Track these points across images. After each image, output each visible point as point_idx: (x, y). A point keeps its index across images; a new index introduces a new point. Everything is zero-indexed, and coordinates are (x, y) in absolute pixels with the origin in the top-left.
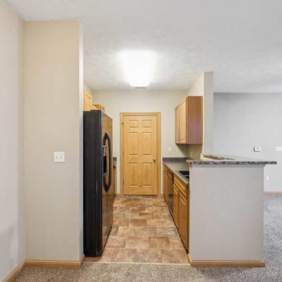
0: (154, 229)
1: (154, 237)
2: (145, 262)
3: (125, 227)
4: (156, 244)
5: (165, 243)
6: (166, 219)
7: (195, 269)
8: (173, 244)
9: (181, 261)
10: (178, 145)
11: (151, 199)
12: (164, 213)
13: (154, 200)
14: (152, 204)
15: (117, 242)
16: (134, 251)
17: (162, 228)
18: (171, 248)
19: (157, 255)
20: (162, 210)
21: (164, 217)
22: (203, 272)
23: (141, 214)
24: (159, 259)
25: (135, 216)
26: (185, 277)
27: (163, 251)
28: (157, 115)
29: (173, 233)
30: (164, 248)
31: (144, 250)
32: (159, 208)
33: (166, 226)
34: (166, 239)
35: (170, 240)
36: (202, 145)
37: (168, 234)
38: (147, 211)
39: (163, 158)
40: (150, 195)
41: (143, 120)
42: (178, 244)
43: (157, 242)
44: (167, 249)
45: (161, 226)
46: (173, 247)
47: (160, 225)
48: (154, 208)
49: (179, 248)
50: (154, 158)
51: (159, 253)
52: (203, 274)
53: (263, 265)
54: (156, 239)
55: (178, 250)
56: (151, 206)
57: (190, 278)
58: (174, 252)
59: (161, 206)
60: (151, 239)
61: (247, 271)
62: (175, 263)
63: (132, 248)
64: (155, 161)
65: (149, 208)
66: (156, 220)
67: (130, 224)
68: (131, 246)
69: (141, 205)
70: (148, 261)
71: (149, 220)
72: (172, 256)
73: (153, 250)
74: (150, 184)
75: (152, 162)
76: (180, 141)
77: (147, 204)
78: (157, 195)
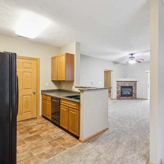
0: (49, 137)
1: (52, 141)
2: (55, 155)
3: (23, 145)
4: (56, 143)
5: (61, 140)
6: (53, 129)
7: (85, 143)
8: (67, 139)
9: (76, 144)
10: (53, 81)
11: (32, 121)
12: (49, 127)
13: (36, 121)
14: (36, 124)
15: (23, 156)
16: (43, 154)
17: (54, 134)
18: (67, 141)
19: (61, 148)
20: (47, 125)
21: (51, 128)
22: (89, 142)
23: (31, 133)
24: (63, 149)
25: (26, 136)
26: (83, 148)
27: (63, 145)
28: (36, 60)
29: (63, 134)
30: (63, 143)
31: (51, 150)
32: (44, 125)
33: (56, 132)
34: (61, 138)
35: (64, 138)
36: (74, 81)
37: (60, 135)
38: (35, 129)
39: (42, 91)
40: (31, 119)
41: (23, 63)
42: (69, 137)
43: (56, 142)
44: (65, 143)
45: (53, 133)
46: (68, 140)
47: (51, 133)
48: (40, 126)
49: (72, 139)
50: (34, 91)
51: (62, 146)
52: (90, 143)
53: (108, 129)
54: (55, 141)
55: (72, 140)
56: (36, 125)
57: (85, 148)
58: (70, 142)
59: (44, 123)
60: (51, 143)
61: (104, 133)
62: (73, 146)
63: (40, 153)
64: (34, 93)
65: (36, 127)
66: (47, 132)
67: (26, 142)
68: (38, 152)
69: (26, 127)
70: (58, 153)
71: (41, 133)
72: (70, 144)
73: (57, 147)
74: (30, 111)
75: (33, 94)
76: (58, 79)
77: (31, 125)
78: (36, 118)
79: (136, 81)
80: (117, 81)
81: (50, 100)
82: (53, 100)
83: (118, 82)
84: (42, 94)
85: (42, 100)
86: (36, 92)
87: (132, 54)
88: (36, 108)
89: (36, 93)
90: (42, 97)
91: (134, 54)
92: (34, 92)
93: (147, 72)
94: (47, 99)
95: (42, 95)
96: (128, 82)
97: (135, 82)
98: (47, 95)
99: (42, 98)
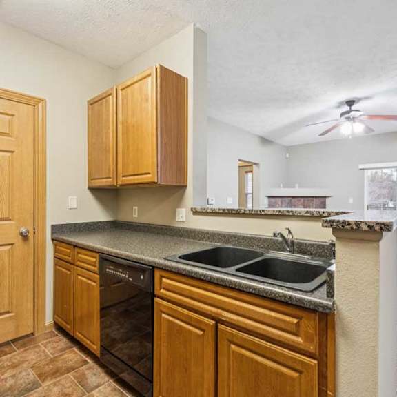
11: (16, 355)
13: (31, 356)
39: (53, 227)
40: (13, 341)
50: (24, 230)
56: (35, 385)
64: (25, 237)
74: (8, 312)
75: (18, 241)
76: (121, 178)
77: (10, 382)
78: (32, 334)
79: (325, 197)
80: (269, 197)
81: (96, 269)
82: (110, 270)
83: (273, 200)
84: (53, 240)
85: (56, 264)
86: (31, 231)
87: (350, 103)
88: (30, 295)
89: (31, 235)
90: (56, 251)
91: (359, 100)
92: (21, 234)
93: (364, 169)
94: (79, 263)
95: (56, 245)
96: (302, 199)
97: (322, 200)
98: (75, 246)
99: (55, 257)
